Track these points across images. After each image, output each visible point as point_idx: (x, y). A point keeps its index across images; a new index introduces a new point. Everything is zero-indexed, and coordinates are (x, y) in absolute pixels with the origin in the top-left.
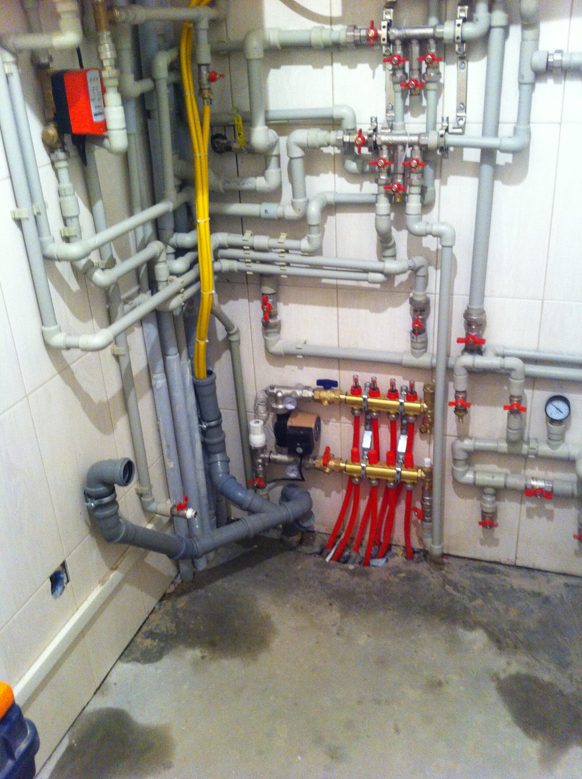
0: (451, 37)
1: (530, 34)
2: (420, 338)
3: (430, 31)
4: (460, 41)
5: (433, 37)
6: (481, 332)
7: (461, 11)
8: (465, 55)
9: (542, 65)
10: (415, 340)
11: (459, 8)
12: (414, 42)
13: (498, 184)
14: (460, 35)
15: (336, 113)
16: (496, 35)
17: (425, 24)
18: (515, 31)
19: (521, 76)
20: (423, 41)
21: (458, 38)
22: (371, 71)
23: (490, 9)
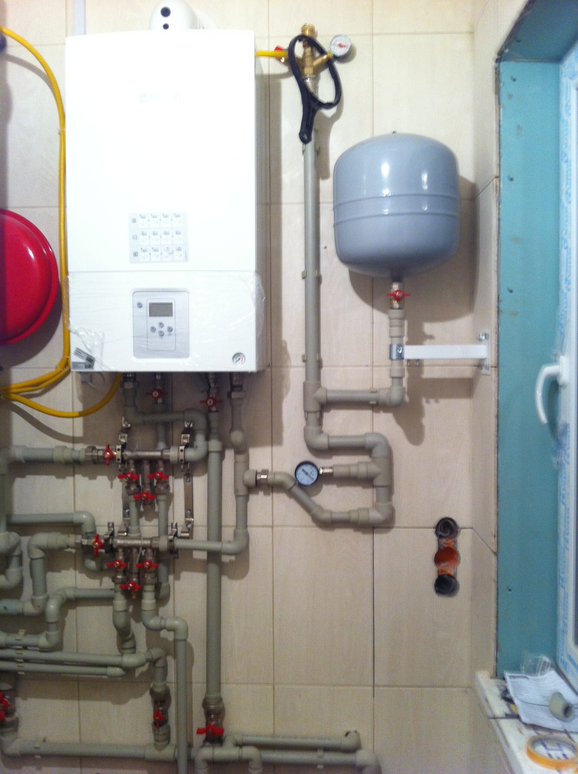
0: (176, 459)
1: (241, 458)
2: (162, 730)
3: (158, 454)
4: (183, 462)
5: (161, 458)
6: (219, 721)
7: (184, 438)
8: (190, 472)
9: (252, 482)
10: (157, 732)
11: (183, 435)
12: (145, 462)
13: (225, 579)
14: (183, 458)
15: (76, 518)
16: (213, 459)
17: (155, 449)
18: (229, 454)
19: (236, 491)
20: (153, 461)
21: (182, 460)
22: (109, 482)
23: (207, 439)
